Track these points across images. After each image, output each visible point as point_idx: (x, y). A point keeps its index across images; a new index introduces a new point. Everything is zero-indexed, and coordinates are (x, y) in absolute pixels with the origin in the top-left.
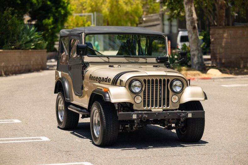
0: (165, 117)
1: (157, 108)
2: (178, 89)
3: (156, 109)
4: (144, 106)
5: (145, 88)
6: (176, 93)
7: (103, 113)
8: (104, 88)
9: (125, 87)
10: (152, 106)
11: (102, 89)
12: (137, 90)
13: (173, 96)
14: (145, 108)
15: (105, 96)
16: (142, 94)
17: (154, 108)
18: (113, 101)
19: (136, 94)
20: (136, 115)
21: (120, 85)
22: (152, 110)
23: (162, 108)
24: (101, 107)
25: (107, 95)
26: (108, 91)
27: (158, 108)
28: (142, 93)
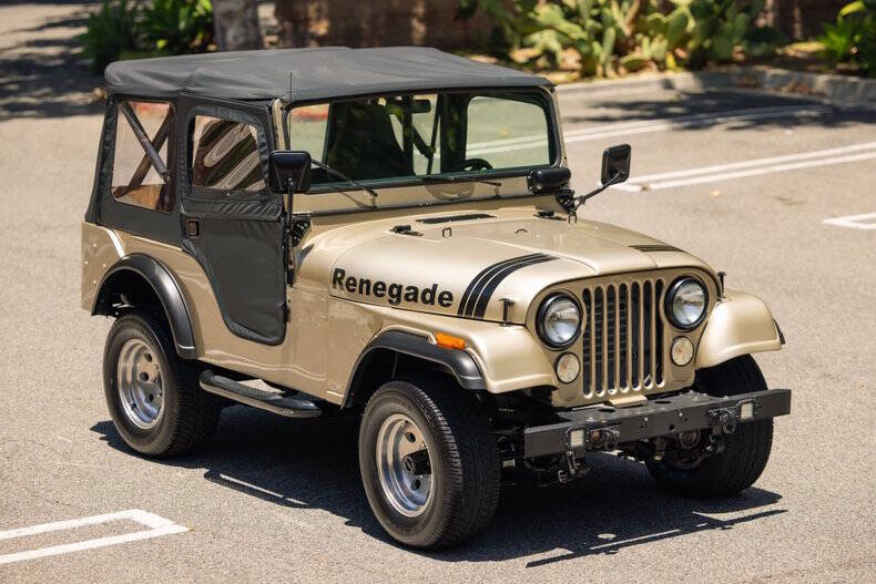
0: (672, 427)
1: (626, 390)
2: (690, 316)
3: (627, 397)
4: (587, 391)
5: (589, 319)
6: (685, 330)
7: (447, 430)
8: (434, 331)
9: (524, 325)
10: (611, 386)
11: (427, 338)
12: (564, 333)
13: (675, 340)
14: (590, 396)
15: (461, 370)
16: (578, 347)
17: (619, 395)
18: (496, 386)
19: (561, 349)
20: (581, 433)
21: (505, 318)
22: (614, 402)
23: (643, 388)
24: (433, 406)
25: (467, 364)
26: (470, 349)
27: (631, 393)
28: (580, 340)
